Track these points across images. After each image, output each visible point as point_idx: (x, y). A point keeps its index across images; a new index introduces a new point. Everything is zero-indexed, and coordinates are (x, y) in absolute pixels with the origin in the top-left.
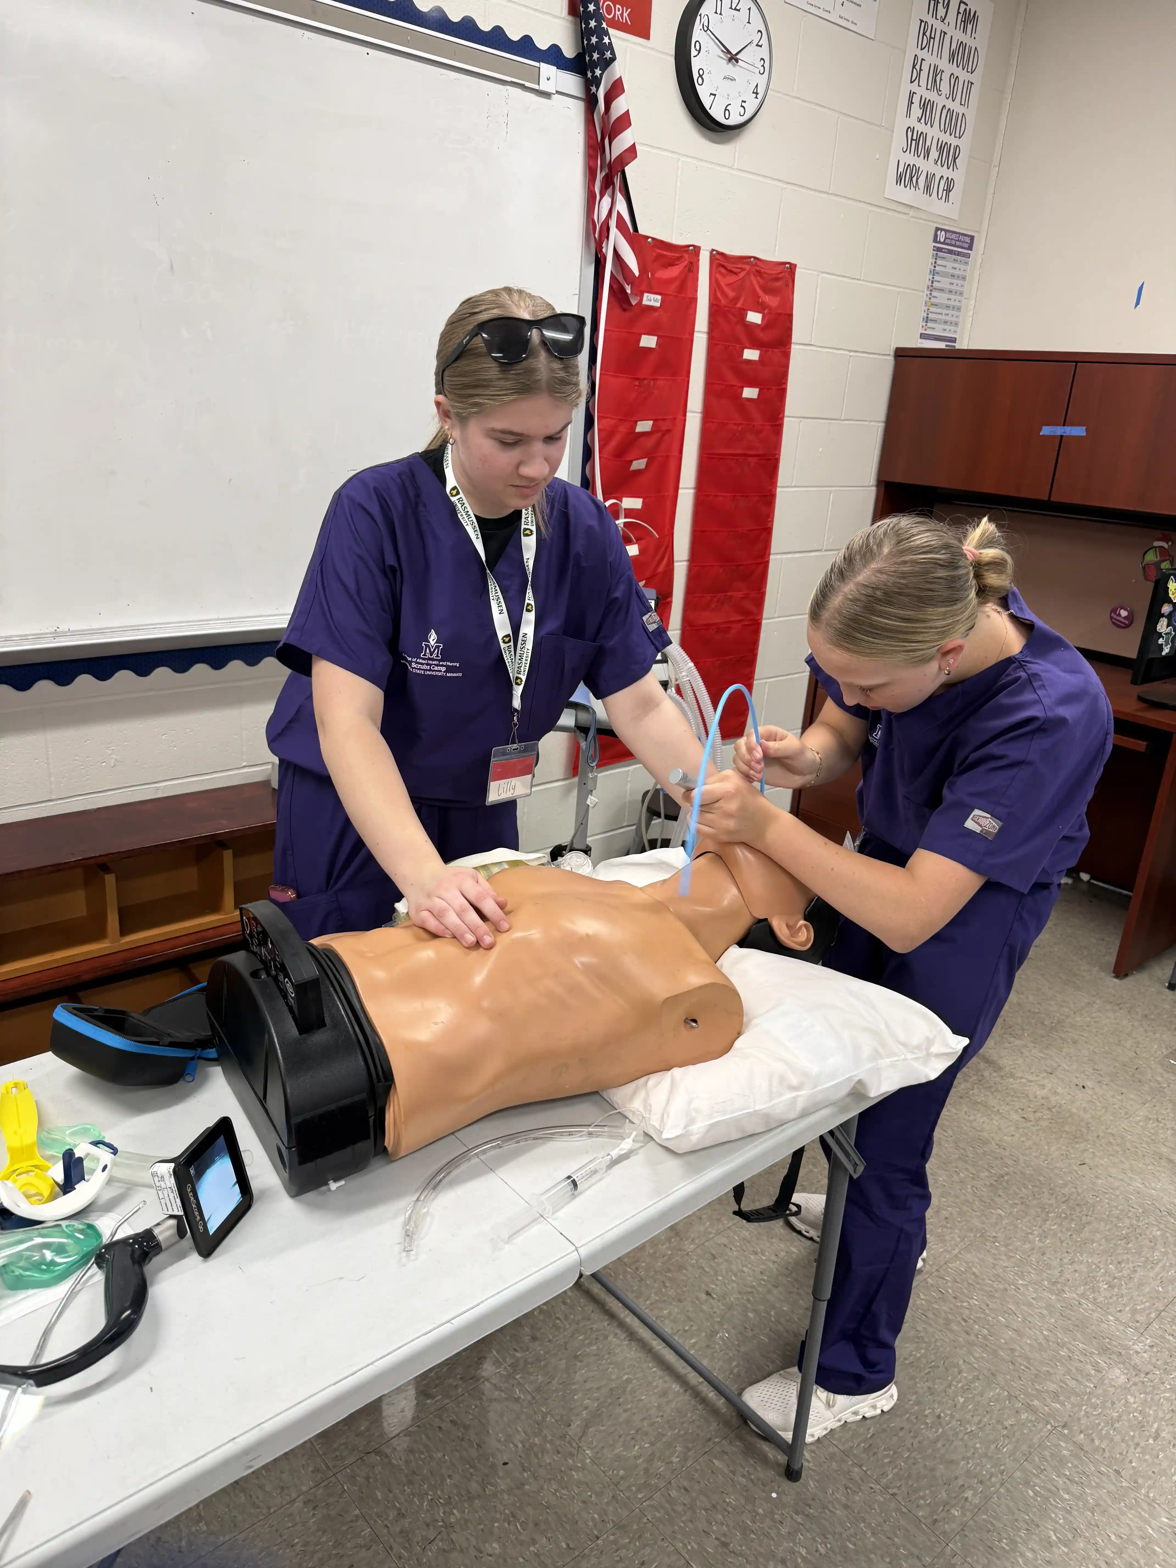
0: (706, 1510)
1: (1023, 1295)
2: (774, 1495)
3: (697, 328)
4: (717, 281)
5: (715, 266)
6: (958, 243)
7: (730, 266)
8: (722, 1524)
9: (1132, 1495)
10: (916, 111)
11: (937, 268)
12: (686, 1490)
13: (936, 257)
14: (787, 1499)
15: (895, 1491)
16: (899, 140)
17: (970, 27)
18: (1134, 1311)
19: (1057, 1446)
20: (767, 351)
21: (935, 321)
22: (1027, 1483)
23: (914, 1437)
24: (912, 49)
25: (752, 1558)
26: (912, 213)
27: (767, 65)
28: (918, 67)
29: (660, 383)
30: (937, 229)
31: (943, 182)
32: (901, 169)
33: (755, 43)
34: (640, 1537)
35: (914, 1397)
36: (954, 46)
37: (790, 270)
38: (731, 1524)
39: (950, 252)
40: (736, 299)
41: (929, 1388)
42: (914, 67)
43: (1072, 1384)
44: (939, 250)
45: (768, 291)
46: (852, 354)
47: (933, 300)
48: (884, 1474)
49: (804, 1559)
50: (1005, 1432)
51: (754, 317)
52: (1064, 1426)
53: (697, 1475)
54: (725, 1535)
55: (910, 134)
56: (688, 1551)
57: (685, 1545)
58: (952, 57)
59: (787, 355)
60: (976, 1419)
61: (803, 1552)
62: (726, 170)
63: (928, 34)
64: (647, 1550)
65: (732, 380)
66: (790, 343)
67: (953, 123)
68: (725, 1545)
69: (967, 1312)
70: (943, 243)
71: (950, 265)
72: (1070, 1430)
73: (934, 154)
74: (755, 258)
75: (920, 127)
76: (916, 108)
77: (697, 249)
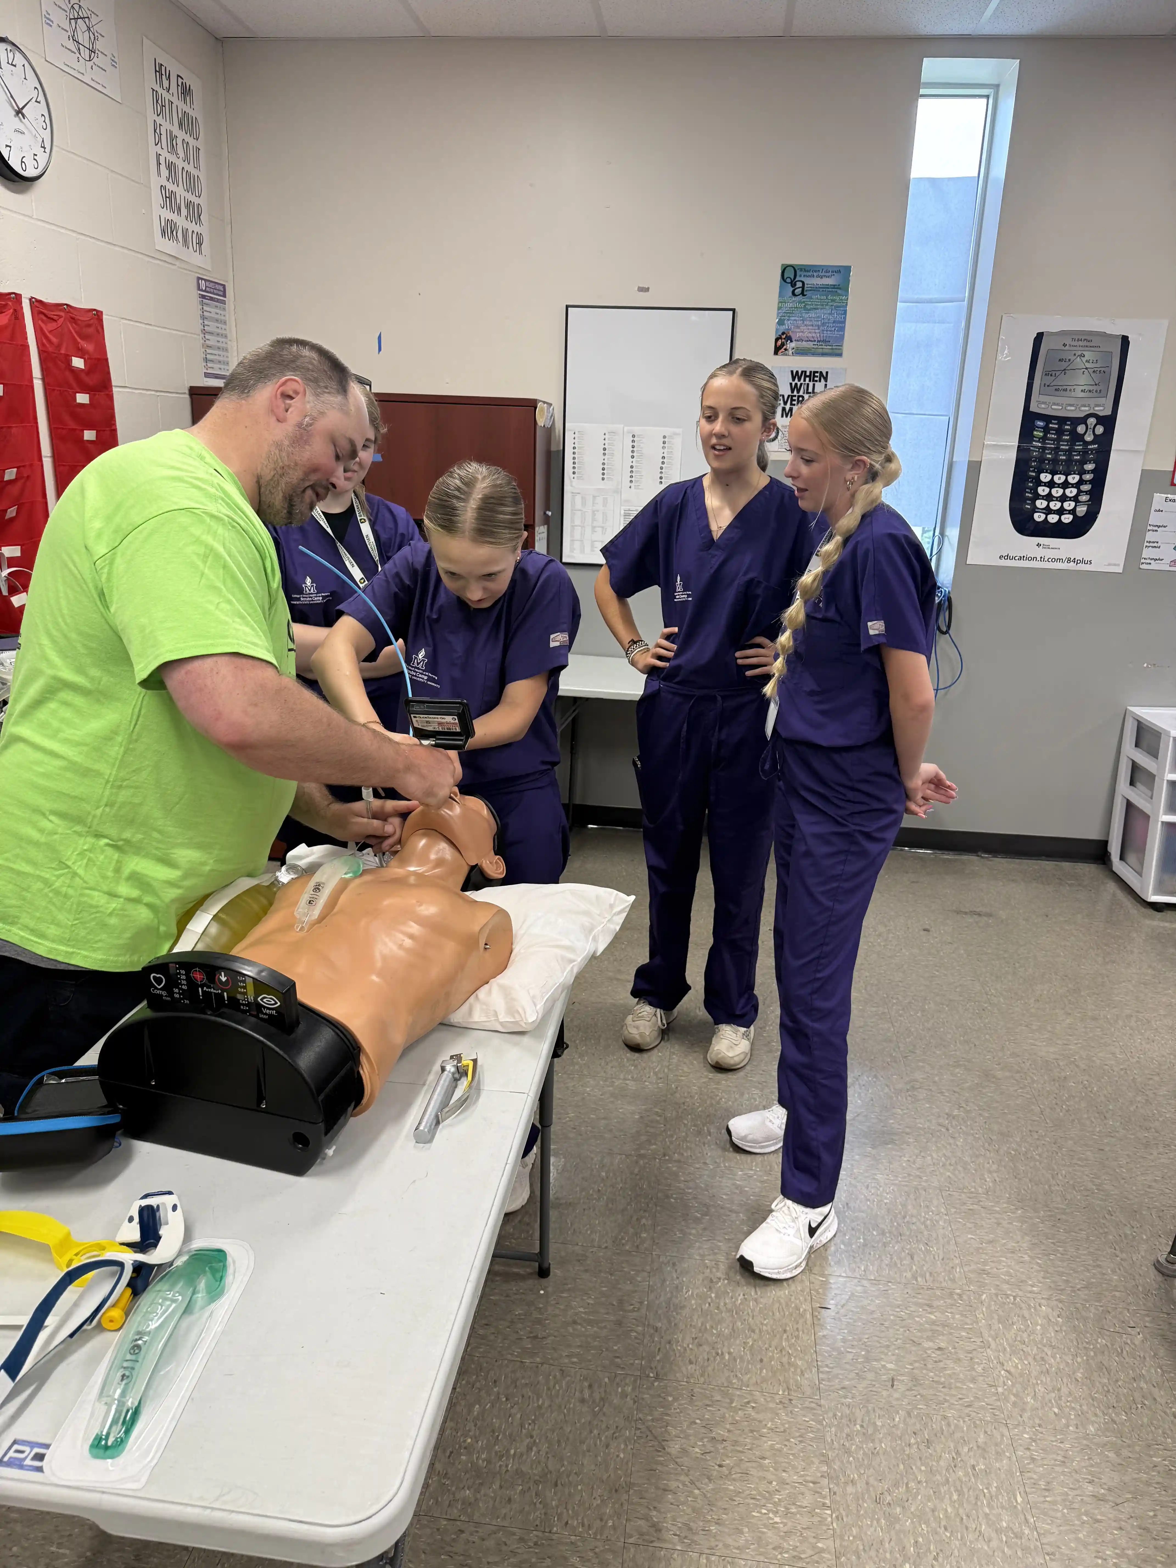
0: (509, 1327)
1: (595, 1096)
2: (542, 1292)
3: (34, 375)
4: (41, 329)
5: (36, 313)
6: (215, 291)
7: (50, 314)
8: (525, 1328)
9: (718, 1170)
10: (165, 172)
11: (205, 313)
12: (487, 1325)
13: (202, 304)
14: (550, 1289)
15: (605, 1245)
16: (157, 198)
17: (188, 98)
18: (656, 1074)
19: (668, 1168)
20: (95, 395)
21: (212, 361)
22: (667, 1197)
23: (594, 1210)
24: (151, 116)
25: (556, 1334)
26: (177, 263)
27: (48, 121)
28: (158, 131)
29: (14, 430)
30: (199, 278)
31: (194, 236)
32: (163, 224)
33: (34, 100)
34: (481, 1369)
35: (578, 1189)
36: (180, 116)
37: (98, 316)
38: (529, 1324)
39: (211, 299)
40: (59, 346)
41: (583, 1178)
42: (155, 131)
43: (652, 1130)
44: (203, 297)
45: (85, 337)
46: (158, 394)
47: (207, 342)
48: (593, 1240)
49: (585, 1313)
50: (638, 1177)
51: (78, 363)
52: (664, 1155)
53: (487, 1313)
54: (531, 1332)
55: (163, 192)
56: (517, 1356)
57: (512, 1354)
58: (181, 125)
59: (111, 398)
60: (619, 1179)
61: (581, 1310)
62: (26, 219)
63: (160, 101)
64: (492, 1373)
65: (72, 424)
66: (111, 386)
67: (192, 184)
68: (536, 1337)
69: (571, 1123)
70: (205, 291)
71: (213, 310)
72: (668, 1155)
73: (184, 211)
74: (67, 305)
75: (170, 186)
76: (163, 167)
77: (18, 297)
